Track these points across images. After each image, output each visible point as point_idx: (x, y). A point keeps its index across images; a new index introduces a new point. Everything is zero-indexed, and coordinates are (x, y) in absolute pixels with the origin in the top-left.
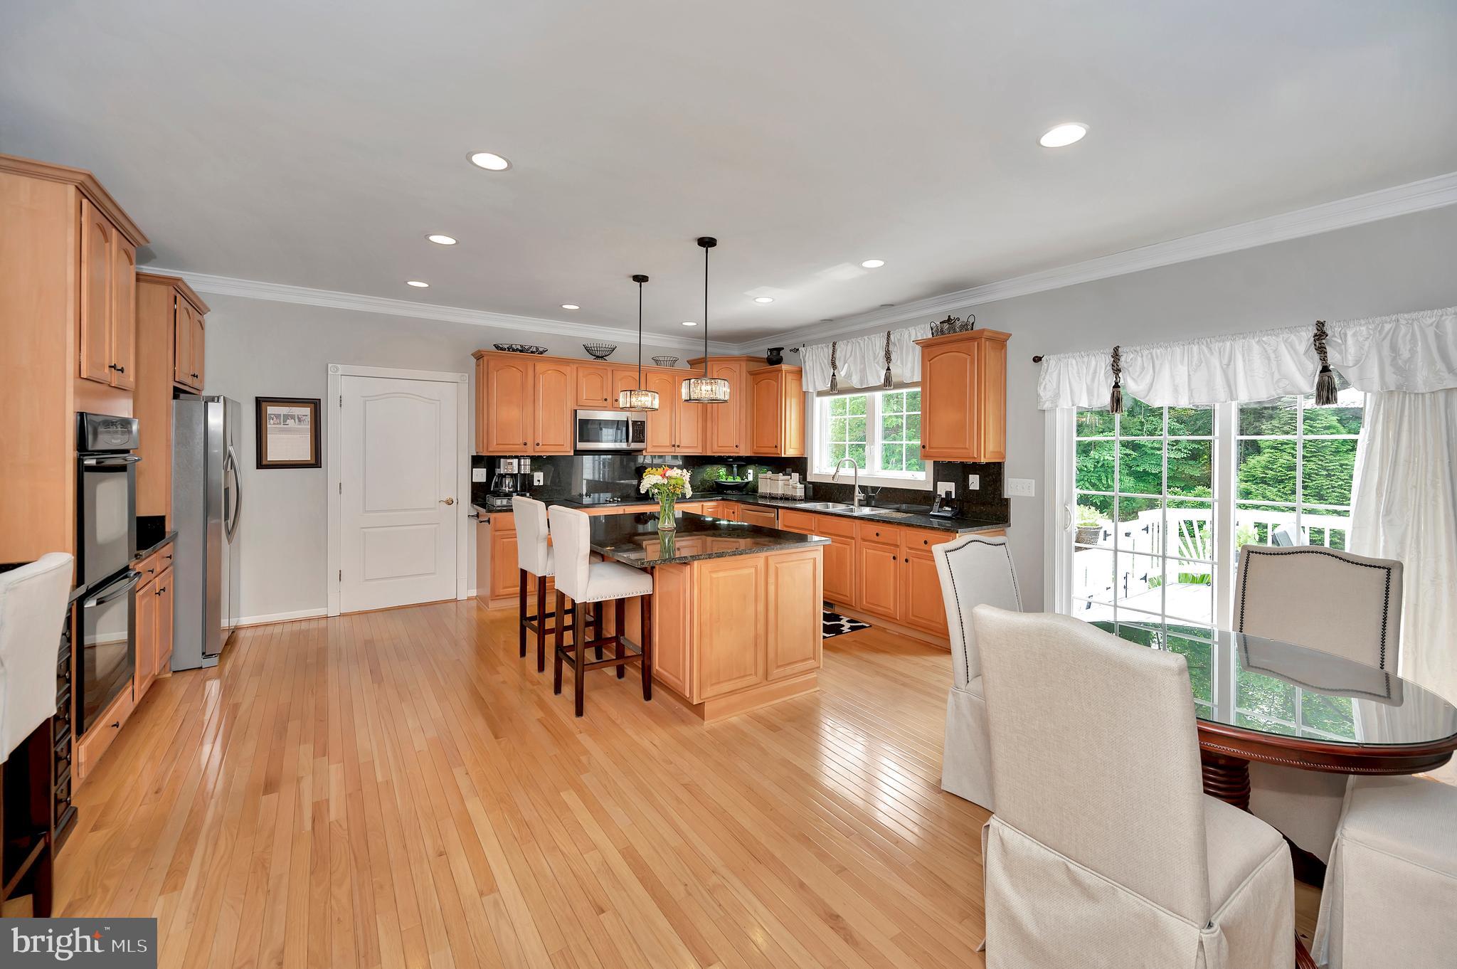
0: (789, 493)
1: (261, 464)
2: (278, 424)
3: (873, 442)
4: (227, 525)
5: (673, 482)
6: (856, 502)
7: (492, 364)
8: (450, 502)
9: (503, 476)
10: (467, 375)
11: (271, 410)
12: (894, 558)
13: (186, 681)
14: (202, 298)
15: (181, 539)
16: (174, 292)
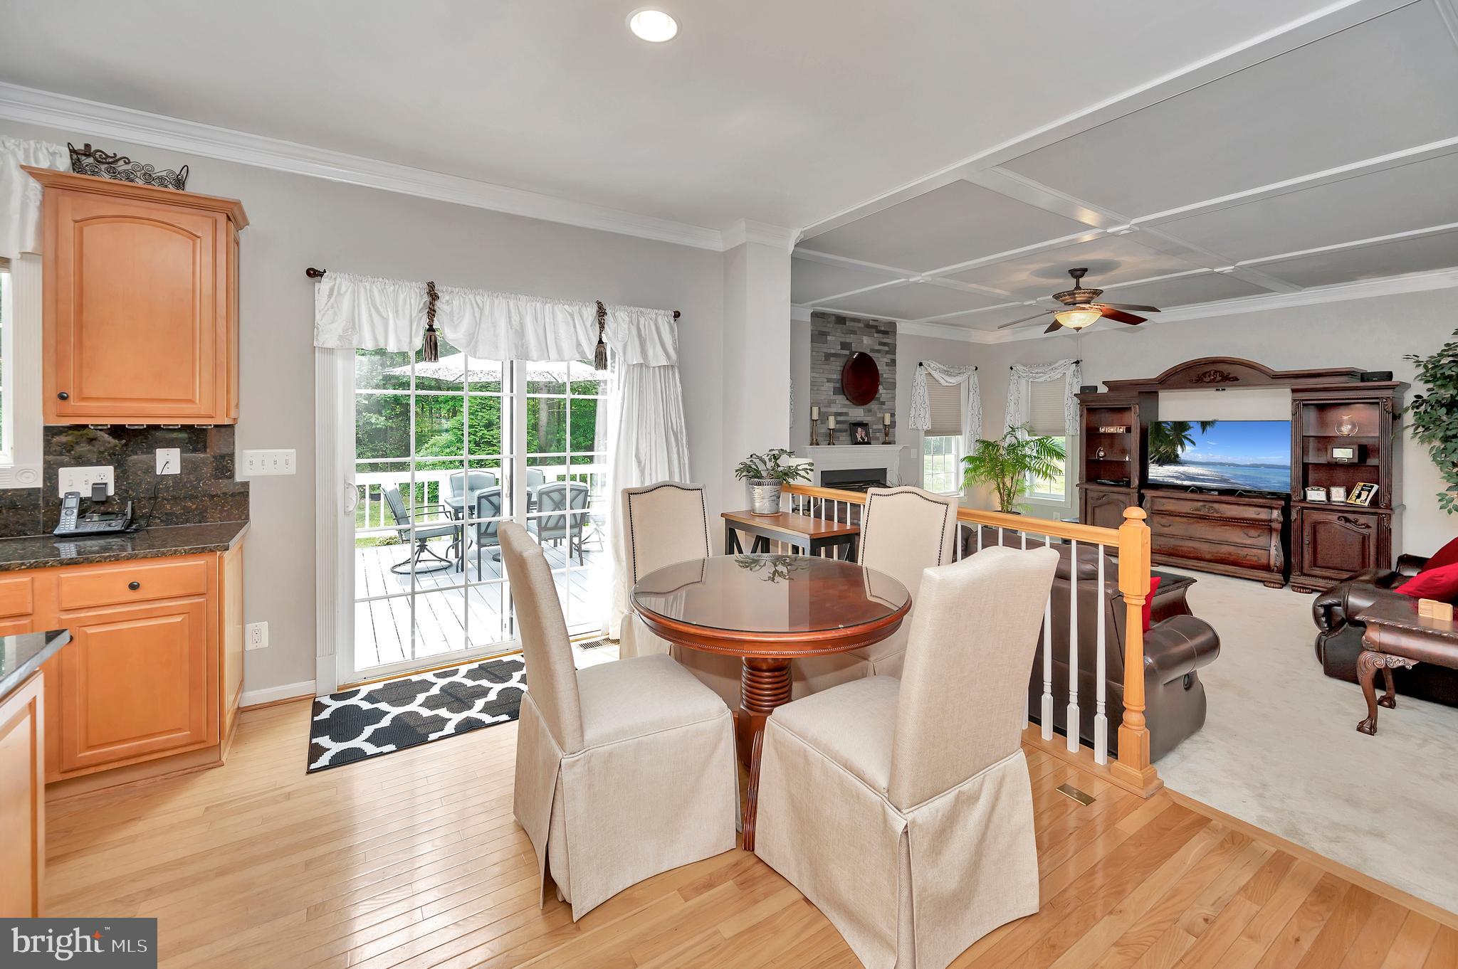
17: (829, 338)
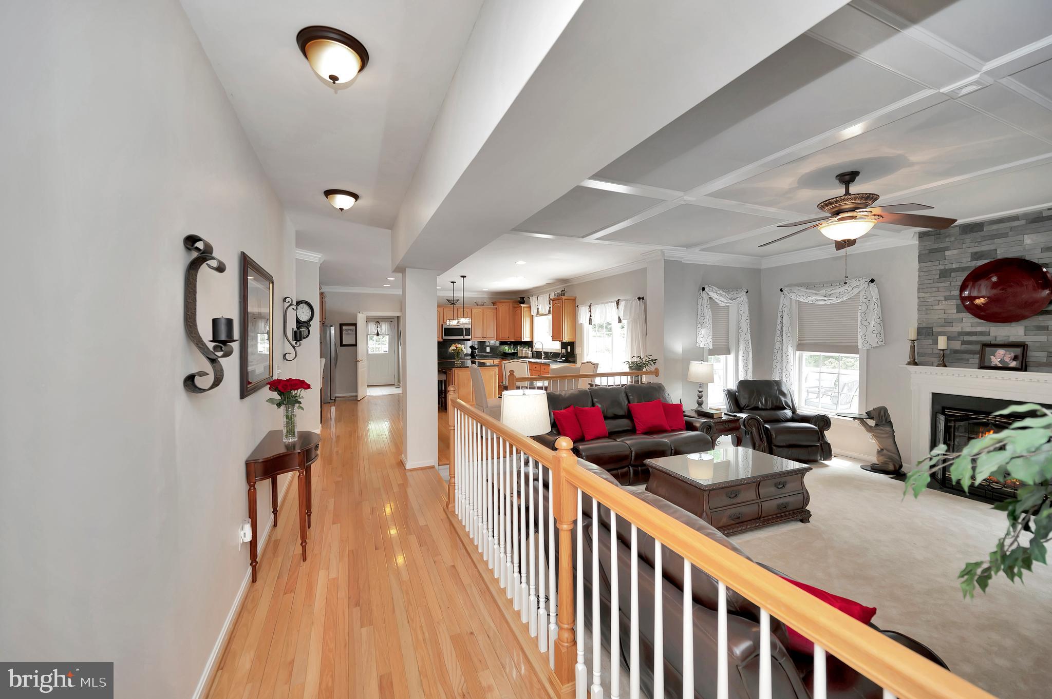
0: (527, 355)
1: (341, 345)
2: (345, 332)
6: (542, 358)
11: (344, 328)
17: (948, 253)
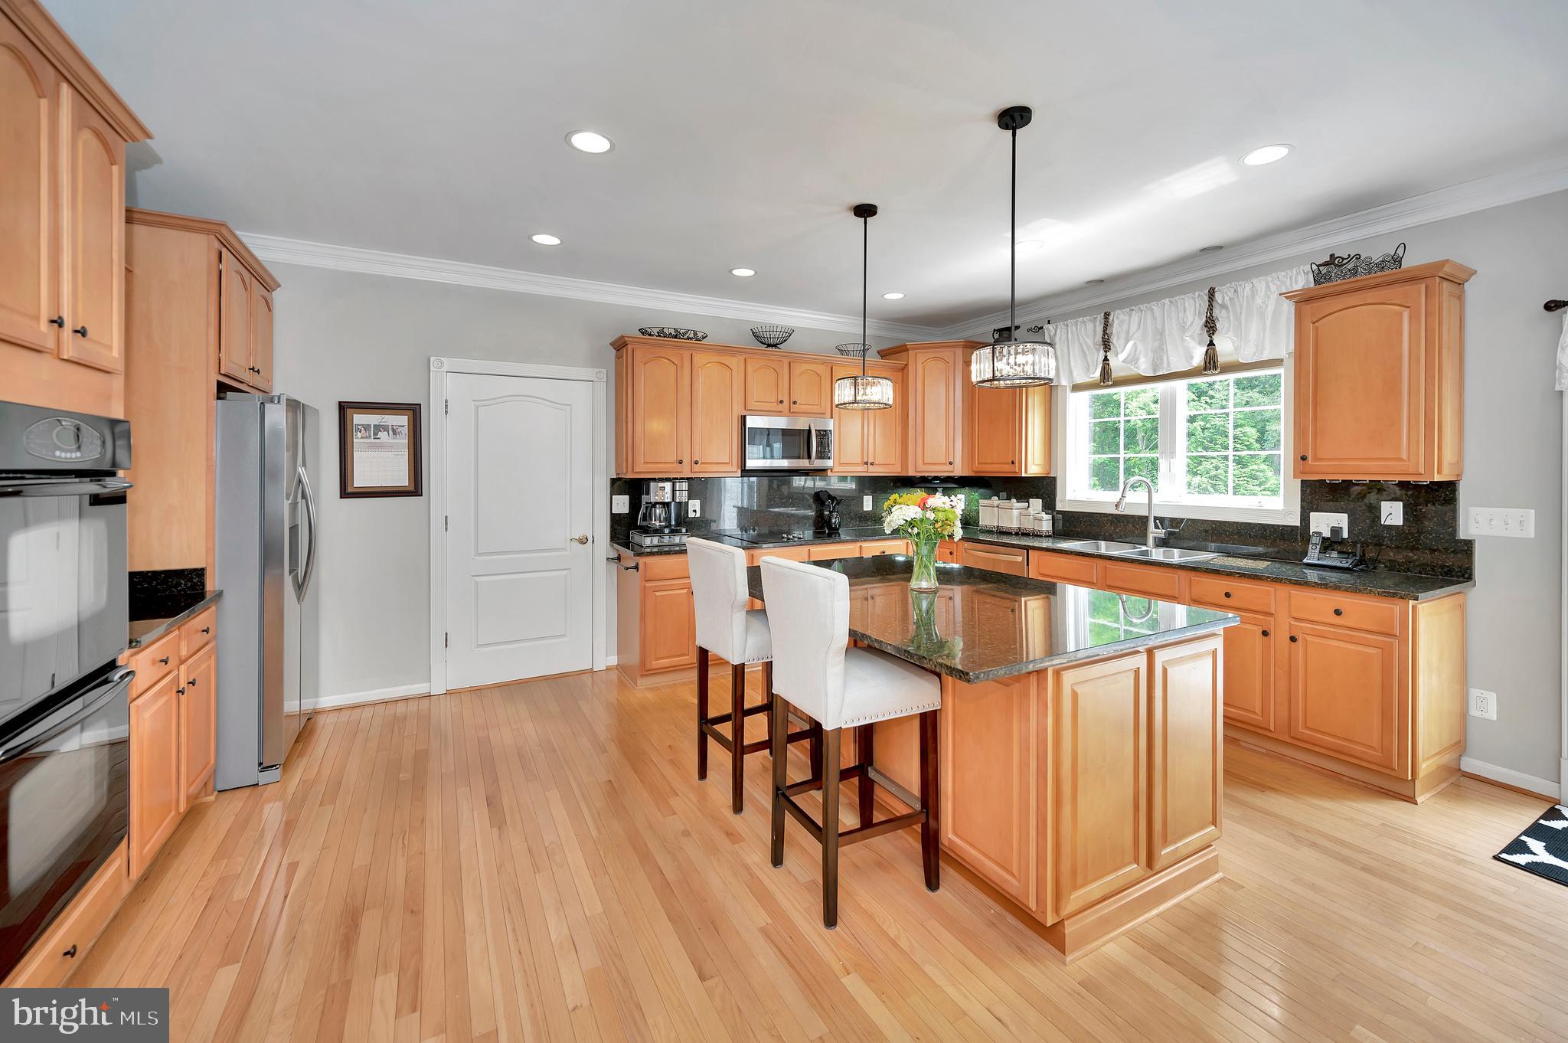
0: (1028, 525)
1: (346, 491)
2: (367, 437)
3: (1172, 453)
4: (296, 577)
5: (941, 516)
6: (1151, 541)
7: (638, 355)
8: (583, 541)
9: (654, 505)
10: (605, 371)
11: (359, 419)
12: (1265, 633)
13: (236, 804)
14: (268, 268)
15: (229, 600)
16: (217, 245)
